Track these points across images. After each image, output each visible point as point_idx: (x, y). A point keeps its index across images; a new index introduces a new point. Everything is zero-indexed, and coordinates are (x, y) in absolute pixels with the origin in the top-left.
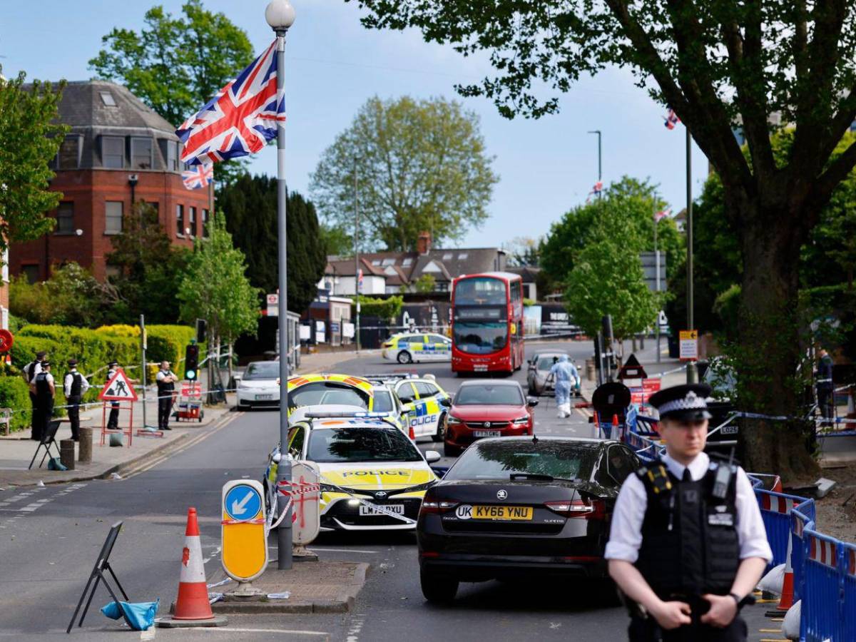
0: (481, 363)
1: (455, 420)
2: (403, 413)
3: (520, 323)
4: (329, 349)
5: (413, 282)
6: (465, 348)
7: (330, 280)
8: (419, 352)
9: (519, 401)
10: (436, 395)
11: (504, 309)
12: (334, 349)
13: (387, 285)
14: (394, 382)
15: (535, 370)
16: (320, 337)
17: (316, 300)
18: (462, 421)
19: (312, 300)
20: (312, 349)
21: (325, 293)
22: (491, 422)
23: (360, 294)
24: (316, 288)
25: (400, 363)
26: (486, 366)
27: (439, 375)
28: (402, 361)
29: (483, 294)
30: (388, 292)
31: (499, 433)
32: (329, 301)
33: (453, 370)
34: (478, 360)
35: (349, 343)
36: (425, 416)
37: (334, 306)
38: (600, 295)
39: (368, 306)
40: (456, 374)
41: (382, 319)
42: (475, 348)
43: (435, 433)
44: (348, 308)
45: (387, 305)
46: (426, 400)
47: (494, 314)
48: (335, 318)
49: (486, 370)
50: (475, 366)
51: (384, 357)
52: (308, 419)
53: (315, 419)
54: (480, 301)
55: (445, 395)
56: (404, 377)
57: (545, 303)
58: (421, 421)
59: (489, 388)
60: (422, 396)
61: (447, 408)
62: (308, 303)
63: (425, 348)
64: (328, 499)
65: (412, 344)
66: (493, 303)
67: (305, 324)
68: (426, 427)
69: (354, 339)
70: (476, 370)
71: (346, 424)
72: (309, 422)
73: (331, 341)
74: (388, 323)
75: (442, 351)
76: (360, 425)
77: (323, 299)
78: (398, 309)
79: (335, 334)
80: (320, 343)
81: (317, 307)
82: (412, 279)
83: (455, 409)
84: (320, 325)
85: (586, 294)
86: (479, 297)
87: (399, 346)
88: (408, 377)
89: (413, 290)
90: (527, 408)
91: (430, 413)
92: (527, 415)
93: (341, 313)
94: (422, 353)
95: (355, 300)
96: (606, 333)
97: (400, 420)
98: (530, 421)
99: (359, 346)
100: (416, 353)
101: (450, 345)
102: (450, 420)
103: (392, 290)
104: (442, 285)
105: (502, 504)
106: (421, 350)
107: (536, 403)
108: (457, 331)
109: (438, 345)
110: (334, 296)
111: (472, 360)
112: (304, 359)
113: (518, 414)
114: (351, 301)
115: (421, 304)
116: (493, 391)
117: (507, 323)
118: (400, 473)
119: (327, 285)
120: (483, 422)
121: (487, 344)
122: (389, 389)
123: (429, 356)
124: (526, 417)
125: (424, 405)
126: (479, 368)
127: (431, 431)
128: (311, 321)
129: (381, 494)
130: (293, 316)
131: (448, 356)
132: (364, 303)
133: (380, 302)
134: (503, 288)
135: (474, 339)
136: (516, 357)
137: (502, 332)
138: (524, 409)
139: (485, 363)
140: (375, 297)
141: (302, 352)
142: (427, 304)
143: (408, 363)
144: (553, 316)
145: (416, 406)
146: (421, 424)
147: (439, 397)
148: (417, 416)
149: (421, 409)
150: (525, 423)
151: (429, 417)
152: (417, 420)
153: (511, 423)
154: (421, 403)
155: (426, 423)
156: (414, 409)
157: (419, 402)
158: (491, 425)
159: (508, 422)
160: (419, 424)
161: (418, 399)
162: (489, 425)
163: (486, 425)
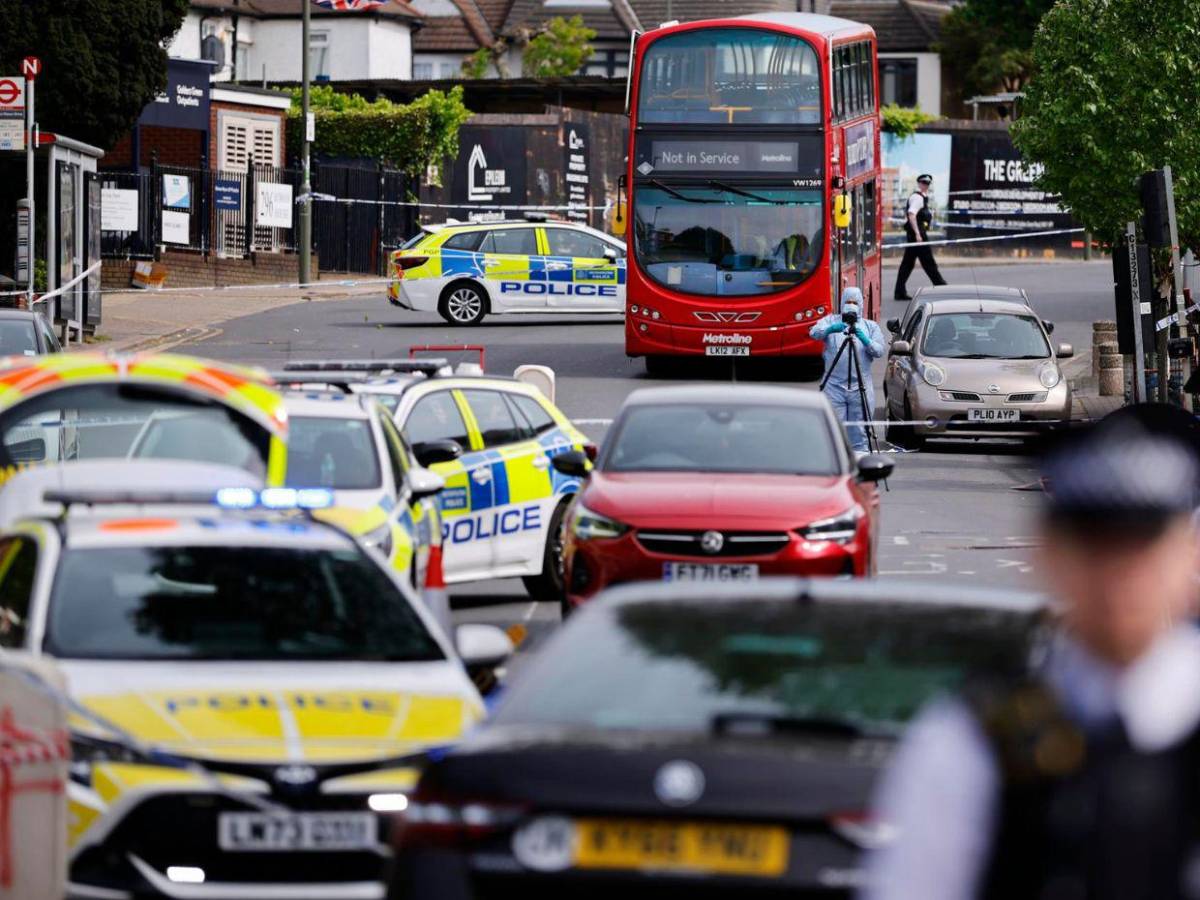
0: (728, 328)
1: (603, 525)
2: (417, 496)
3: (870, 189)
4: (205, 273)
5: (512, 43)
6: (674, 274)
7: (221, 30)
8: (516, 288)
9: (825, 462)
10: (543, 436)
11: (812, 140)
12: (220, 271)
13: (416, 51)
14: (396, 388)
15: (911, 354)
16: (176, 228)
17: (162, 99)
18: (625, 529)
19: (148, 99)
20: (144, 268)
21: (196, 73)
22: (727, 534)
23: (322, 81)
24: (163, 54)
25: (452, 324)
26: (747, 339)
27: (570, 366)
28: (456, 316)
29: (743, 89)
30: (421, 76)
31: (754, 568)
32: (207, 103)
33: (632, 350)
34: (718, 318)
35: (276, 249)
36: (502, 509)
37: (226, 119)
38: (1139, 99)
39: (342, 122)
40: (640, 363)
41: (394, 170)
42: (706, 275)
43: (535, 568)
44: (274, 124)
45: (411, 118)
46: (506, 453)
47: (779, 157)
48: (226, 164)
49: (745, 352)
51: (395, 302)
52: (56, 510)
53: (77, 511)
54: (730, 113)
55: (572, 437)
56: (431, 373)
57: (965, 124)
58: (487, 527)
59: (720, 414)
60: (494, 438)
61: (576, 482)
62: (133, 109)
63: (537, 274)
64: (108, 791)
65: (489, 258)
66: (774, 119)
67: (123, 184)
68: (507, 546)
69: (289, 236)
70: (710, 352)
71: (185, 531)
72: (58, 522)
73: (212, 244)
74: (414, 184)
75: (597, 284)
76: (237, 535)
77: (188, 96)
78: (451, 134)
79: (229, 218)
80: (171, 246)
81: (165, 122)
82: (507, 31)
83: (601, 485)
84: (177, 188)
85: (1090, 96)
86: (729, 98)
87: (447, 264)
88: (446, 371)
89: (512, 69)
90: (852, 486)
91: (518, 501)
92: (854, 512)
93: (250, 147)
94: (527, 290)
95: (300, 102)
96: (1153, 231)
97: (405, 519)
98: (862, 530)
99: (311, 263)
101: (622, 264)
102: (584, 522)
103: (438, 68)
104: (611, 53)
105: (678, 816)
106: (524, 280)
107: (887, 471)
108: (648, 214)
109: (579, 263)
110: (228, 86)
111: (698, 317)
112: (116, 304)
113: (821, 508)
114: (284, 103)
115: (530, 119)
116: (736, 426)
117: (821, 188)
118: (367, 705)
119: (208, 46)
120: (700, 533)
121: (751, 262)
122: (371, 412)
123: (551, 299)
124: (848, 517)
125: (499, 471)
126: (720, 344)
127: (522, 562)
128: (144, 173)
129: (298, 776)
130: (78, 152)
131: (616, 302)
132: (329, 113)
133: (387, 108)
134: (808, 69)
135: (708, 246)
137: (804, 219)
138: (841, 490)
139: (742, 329)
140: (369, 89)
141: (107, 281)
142: (551, 118)
144: (994, 169)
145: (470, 473)
146: (487, 535)
147: (552, 443)
148: (474, 508)
149: (488, 483)
150: (846, 538)
151: (517, 513)
152: (470, 522)
153: (794, 537)
154: (489, 462)
155: (504, 531)
156: (465, 482)
157: (482, 459)
158: (726, 543)
159: (783, 533)
160: (479, 536)
161: (479, 450)
162: (717, 542)
163: (708, 543)
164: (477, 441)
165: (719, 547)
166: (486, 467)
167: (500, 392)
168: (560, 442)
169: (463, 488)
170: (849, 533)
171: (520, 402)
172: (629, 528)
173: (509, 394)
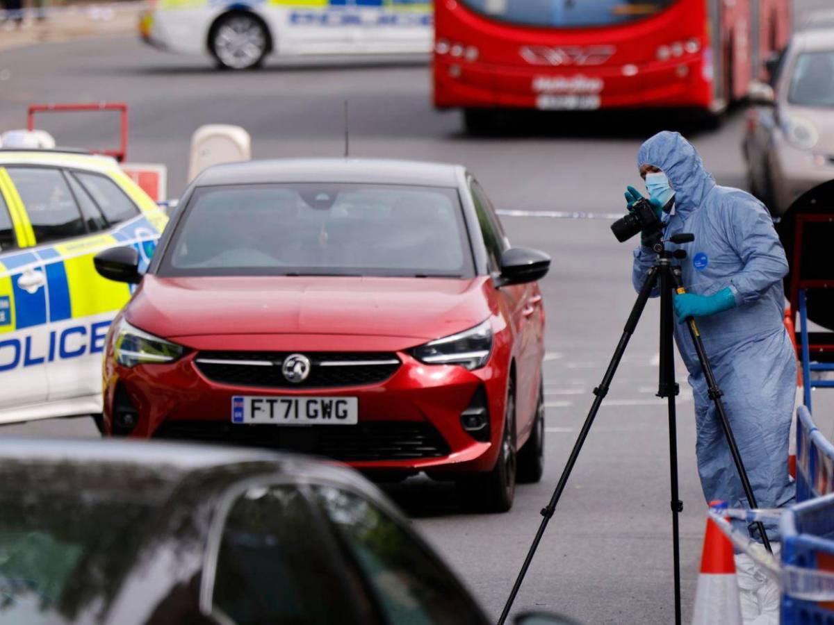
0: (568, 70)
8: (310, 18)
9: (455, 258)
10: (120, 227)
18: (180, 351)
22: (314, 356)
25: (222, 68)
26: (595, 85)
28: (228, 58)
33: (442, 102)
34: (556, 57)
36: (60, 326)
40: (455, 119)
46: (65, 251)
49: (593, 103)
50: (542, 83)
51: (146, 40)
58: (40, 348)
60: (46, 234)
70: (544, 103)
91: (83, 314)
92: (491, 325)
94: (324, 20)
98: (501, 349)
100: (294, 18)
107: (540, 269)
111: (528, 55)
113: (445, 320)
116: (341, 211)
120: (282, 355)
123: (355, 32)
124: (481, 331)
125: (57, 275)
136: (741, 41)
138: (476, 298)
139: (588, 71)
143: (257, 67)
145: (15, 279)
146: (40, 361)
147: (134, 237)
148: (20, 325)
149: (41, 289)
150: (477, 359)
151: (82, 330)
152: (15, 343)
153: (406, 359)
154: (42, 263)
155: (64, 355)
156: (8, 290)
157: (35, 260)
158: (315, 369)
159: (392, 355)
160: (29, 362)
161: (28, 247)
162: (303, 369)
163: (291, 369)
164: (25, 236)
165: (305, 375)
166: (38, 269)
167: (61, 169)
168: (143, 235)
169: (6, 298)
170: (482, 354)
171: (90, 183)
172: (188, 350)
173: (73, 171)
